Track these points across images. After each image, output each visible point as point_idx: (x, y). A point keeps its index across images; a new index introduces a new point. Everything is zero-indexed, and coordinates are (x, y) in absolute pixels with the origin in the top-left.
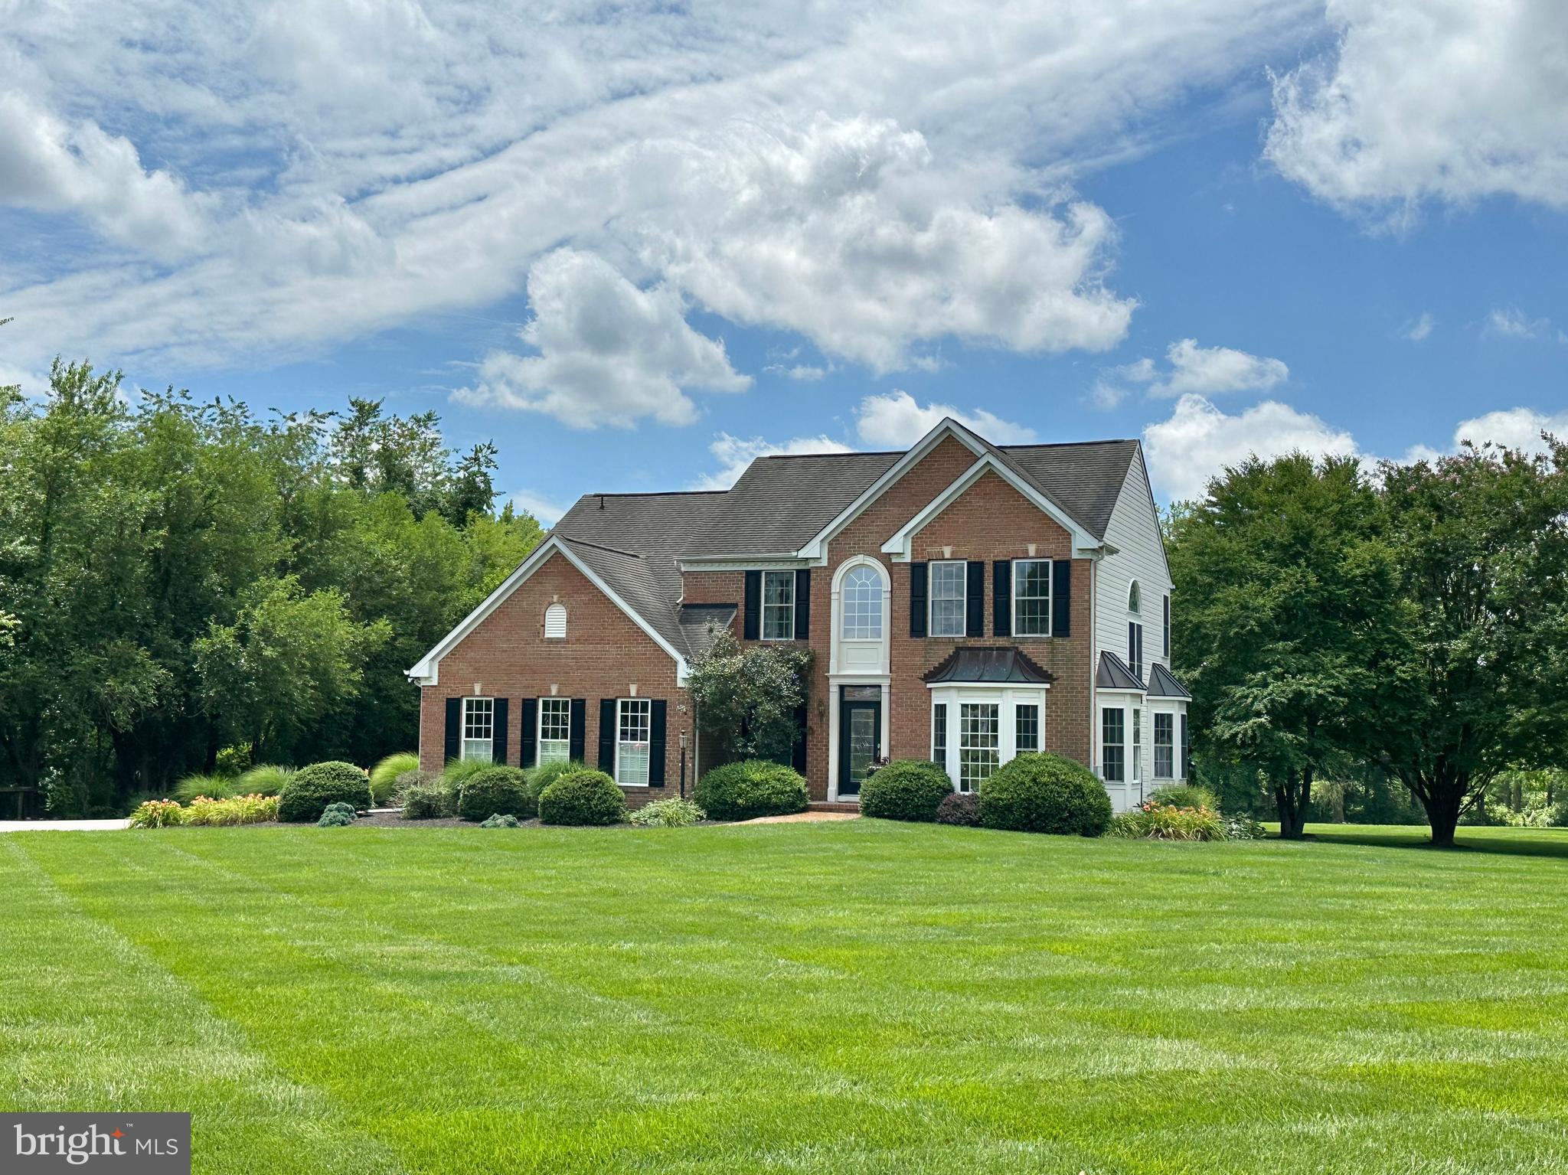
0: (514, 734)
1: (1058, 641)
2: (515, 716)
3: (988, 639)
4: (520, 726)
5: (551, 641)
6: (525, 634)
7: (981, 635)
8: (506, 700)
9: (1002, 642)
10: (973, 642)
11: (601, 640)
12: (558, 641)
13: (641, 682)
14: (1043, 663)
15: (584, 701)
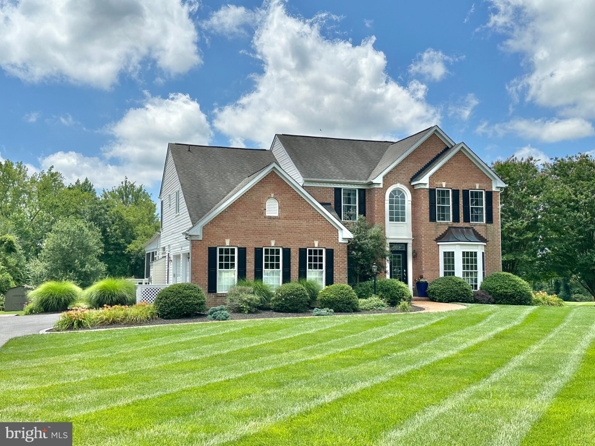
0: (250, 266)
1: (488, 225)
2: (250, 258)
3: (462, 224)
4: (253, 262)
5: (270, 218)
6: (254, 213)
7: (459, 221)
8: (245, 248)
9: (467, 225)
10: (456, 225)
11: (299, 218)
12: (274, 218)
13: (320, 240)
14: (483, 234)
15: (290, 249)
